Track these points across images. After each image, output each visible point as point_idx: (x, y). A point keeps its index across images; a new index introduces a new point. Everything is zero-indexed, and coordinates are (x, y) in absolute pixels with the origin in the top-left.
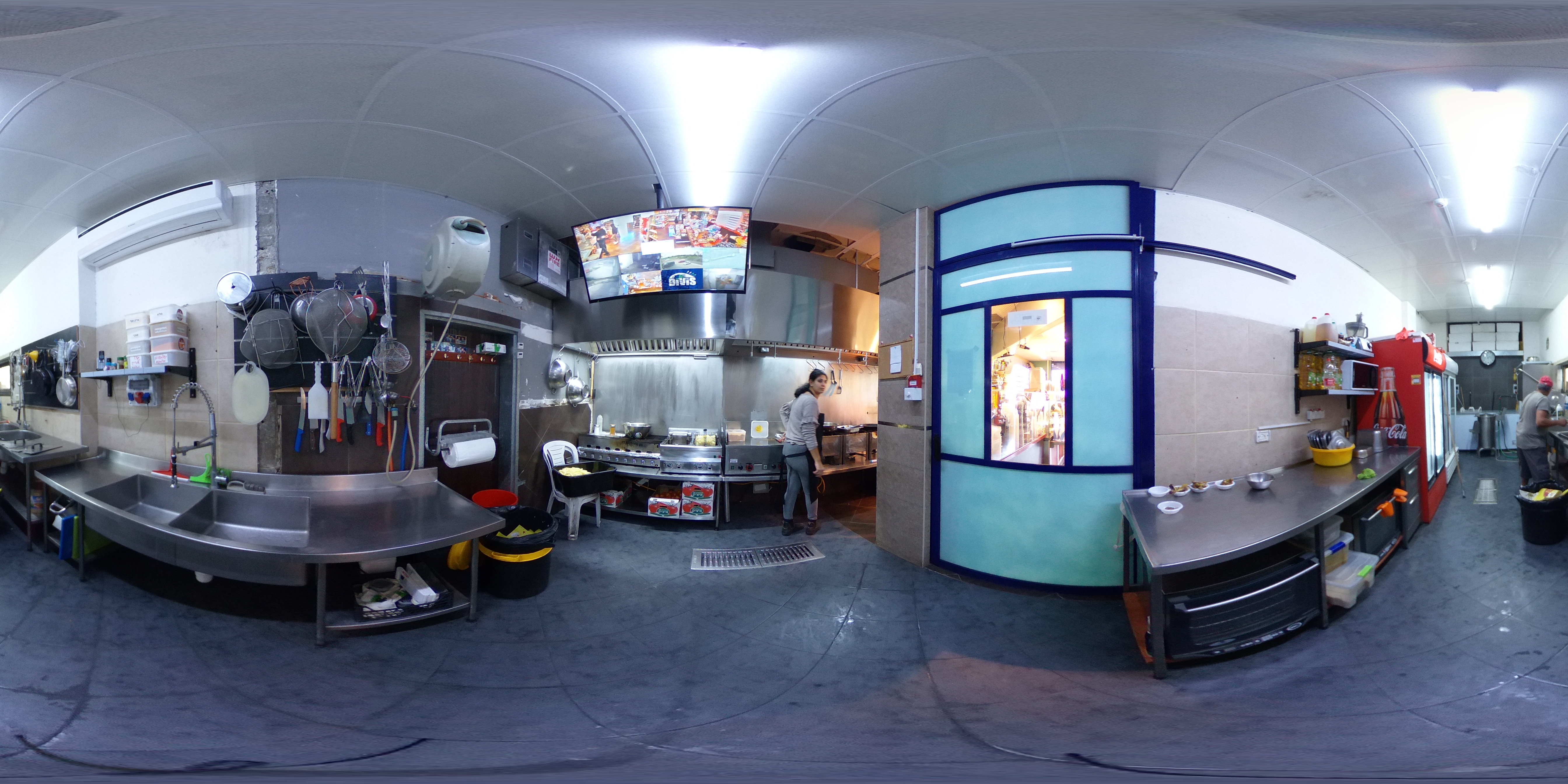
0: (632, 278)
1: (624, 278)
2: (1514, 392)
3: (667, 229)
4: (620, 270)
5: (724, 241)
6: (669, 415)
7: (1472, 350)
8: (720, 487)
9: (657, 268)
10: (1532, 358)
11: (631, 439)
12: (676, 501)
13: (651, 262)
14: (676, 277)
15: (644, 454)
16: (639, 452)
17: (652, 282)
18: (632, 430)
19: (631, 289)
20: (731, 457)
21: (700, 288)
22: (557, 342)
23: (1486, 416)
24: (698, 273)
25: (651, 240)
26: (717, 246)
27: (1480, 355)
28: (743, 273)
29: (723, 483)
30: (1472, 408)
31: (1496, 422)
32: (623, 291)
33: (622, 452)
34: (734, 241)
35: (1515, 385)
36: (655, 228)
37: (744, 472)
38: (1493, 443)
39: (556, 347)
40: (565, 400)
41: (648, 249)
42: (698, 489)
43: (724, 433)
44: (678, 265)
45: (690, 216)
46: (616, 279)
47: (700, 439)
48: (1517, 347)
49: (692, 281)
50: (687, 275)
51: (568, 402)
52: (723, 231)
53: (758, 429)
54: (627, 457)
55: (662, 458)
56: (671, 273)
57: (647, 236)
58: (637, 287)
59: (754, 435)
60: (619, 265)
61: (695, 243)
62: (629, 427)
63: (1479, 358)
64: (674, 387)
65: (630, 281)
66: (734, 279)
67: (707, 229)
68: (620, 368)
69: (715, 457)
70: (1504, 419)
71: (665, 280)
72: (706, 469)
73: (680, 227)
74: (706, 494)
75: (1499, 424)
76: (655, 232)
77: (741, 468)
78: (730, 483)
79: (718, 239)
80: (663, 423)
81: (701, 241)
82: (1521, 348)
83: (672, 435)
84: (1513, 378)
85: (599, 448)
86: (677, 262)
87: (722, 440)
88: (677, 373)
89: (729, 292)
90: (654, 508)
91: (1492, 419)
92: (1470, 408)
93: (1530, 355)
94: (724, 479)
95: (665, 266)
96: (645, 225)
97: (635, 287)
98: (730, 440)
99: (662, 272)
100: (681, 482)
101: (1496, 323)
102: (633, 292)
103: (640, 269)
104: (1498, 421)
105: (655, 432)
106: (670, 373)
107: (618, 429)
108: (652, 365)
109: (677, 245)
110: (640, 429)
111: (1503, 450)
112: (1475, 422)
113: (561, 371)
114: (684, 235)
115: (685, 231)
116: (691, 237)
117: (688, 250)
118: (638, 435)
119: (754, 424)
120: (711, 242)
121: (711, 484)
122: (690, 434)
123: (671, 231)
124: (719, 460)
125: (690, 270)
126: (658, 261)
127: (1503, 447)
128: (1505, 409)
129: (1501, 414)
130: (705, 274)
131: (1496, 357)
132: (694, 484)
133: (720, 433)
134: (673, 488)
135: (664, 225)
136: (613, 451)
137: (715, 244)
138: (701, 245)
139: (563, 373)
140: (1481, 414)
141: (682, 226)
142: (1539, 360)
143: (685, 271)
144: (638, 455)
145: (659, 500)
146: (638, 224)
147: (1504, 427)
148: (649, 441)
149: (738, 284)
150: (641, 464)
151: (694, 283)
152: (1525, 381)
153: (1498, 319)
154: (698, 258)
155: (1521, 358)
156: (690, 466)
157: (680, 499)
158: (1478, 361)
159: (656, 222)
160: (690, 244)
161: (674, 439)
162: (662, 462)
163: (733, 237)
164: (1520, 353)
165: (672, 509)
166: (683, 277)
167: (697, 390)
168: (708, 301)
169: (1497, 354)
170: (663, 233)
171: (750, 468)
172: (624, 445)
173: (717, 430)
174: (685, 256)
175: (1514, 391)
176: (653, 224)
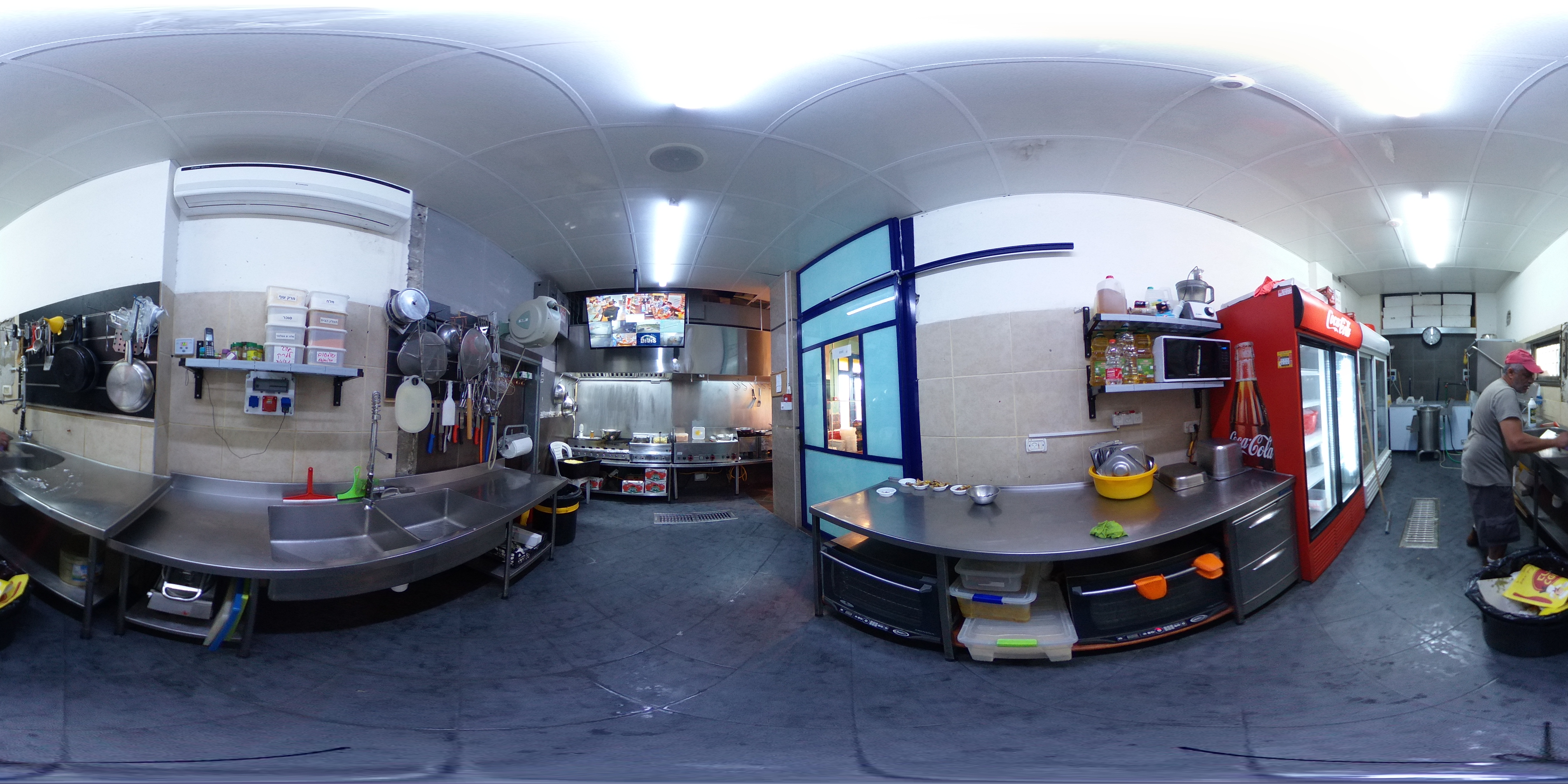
0: (619, 336)
1: (614, 335)
2: (1464, 379)
3: (641, 307)
4: (612, 330)
5: (672, 315)
6: (633, 424)
7: (1412, 327)
8: (671, 471)
9: (634, 331)
10: (1487, 336)
11: (606, 441)
12: (642, 482)
13: (629, 327)
14: (645, 338)
15: (618, 451)
16: (614, 449)
17: (630, 339)
18: (608, 434)
19: (618, 343)
20: (677, 451)
21: (658, 344)
22: (559, 370)
23: (1428, 410)
24: (657, 336)
25: (631, 313)
26: (668, 319)
27: (1421, 332)
28: (683, 336)
29: (672, 468)
30: (1412, 398)
31: (1441, 417)
32: (613, 344)
33: (601, 449)
34: (677, 315)
35: (1465, 370)
36: (634, 305)
37: (687, 461)
38: (1436, 443)
39: (558, 374)
40: (560, 412)
41: (630, 319)
42: (656, 473)
43: (673, 436)
44: (647, 330)
45: (653, 299)
46: (609, 336)
47: (657, 439)
48: (1469, 324)
49: (654, 340)
50: (651, 337)
51: (562, 414)
52: (672, 309)
53: (697, 433)
54: (604, 453)
55: (630, 452)
56: (642, 334)
57: (629, 310)
58: (622, 342)
59: (695, 437)
60: (612, 327)
61: (656, 317)
62: (605, 432)
63: (1421, 336)
64: (636, 404)
65: (618, 338)
66: (678, 339)
67: (662, 308)
68: (596, 389)
69: (667, 451)
70: (1451, 413)
71: (638, 339)
72: (661, 459)
73: (648, 305)
74: (661, 476)
75: (1444, 419)
76: (634, 308)
77: (684, 458)
78: (678, 469)
79: (669, 314)
80: (628, 429)
81: (659, 315)
82: (1473, 324)
83: (635, 438)
84: (1463, 361)
85: (584, 447)
86: (645, 328)
87: (672, 440)
88: (639, 394)
89: (675, 347)
90: (626, 488)
91: (1436, 413)
92: (1410, 398)
93: (1484, 331)
94: (673, 466)
95: (639, 331)
96: (629, 303)
97: (620, 342)
98: (677, 440)
99: (637, 334)
100: (644, 468)
101: (1442, 294)
102: (619, 345)
103: (624, 331)
104: (1444, 416)
105: (622, 436)
106: (634, 391)
107: (595, 434)
108: (621, 388)
109: (646, 318)
110: (613, 433)
111: (1449, 451)
112: (1414, 416)
113: (562, 391)
114: (650, 311)
115: (650, 309)
116: (654, 313)
117: (652, 321)
118: (612, 437)
119: (694, 429)
120: (665, 316)
121: (664, 470)
122: (648, 437)
123: (643, 308)
124: (670, 453)
125: (653, 333)
126: (635, 327)
127: (1449, 448)
128: (1452, 400)
129: (1447, 407)
130: (661, 336)
131: (1442, 335)
132: (654, 469)
133: (670, 436)
134: (638, 472)
135: (639, 304)
136: (593, 449)
137: (667, 317)
138: (659, 318)
139: (564, 394)
140: (1423, 406)
141: (649, 305)
142: (1496, 338)
143: (650, 334)
144: (613, 451)
145: (629, 481)
146: (624, 302)
147: (1451, 422)
148: (620, 441)
149: (680, 342)
150: (615, 457)
151: (655, 342)
152: (1481, 364)
153: (1445, 290)
154: (657, 326)
155: (1474, 336)
156: (649, 457)
157: (644, 481)
158: (1420, 340)
159: (635, 301)
160: (653, 317)
161: (637, 440)
162: (631, 456)
163: (677, 313)
164: (1472, 331)
165: (638, 488)
166: (649, 338)
167: (653, 406)
168: (660, 351)
169: (1443, 331)
170: (638, 310)
171: (691, 458)
172: (604, 445)
173: (668, 434)
174: (651, 325)
175: (1464, 377)
176: (633, 303)
